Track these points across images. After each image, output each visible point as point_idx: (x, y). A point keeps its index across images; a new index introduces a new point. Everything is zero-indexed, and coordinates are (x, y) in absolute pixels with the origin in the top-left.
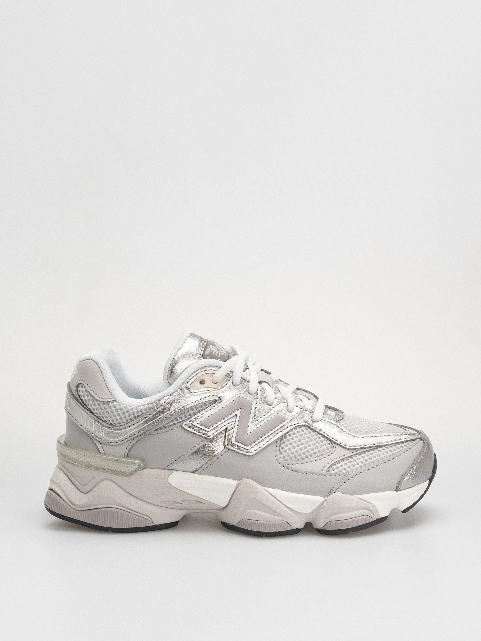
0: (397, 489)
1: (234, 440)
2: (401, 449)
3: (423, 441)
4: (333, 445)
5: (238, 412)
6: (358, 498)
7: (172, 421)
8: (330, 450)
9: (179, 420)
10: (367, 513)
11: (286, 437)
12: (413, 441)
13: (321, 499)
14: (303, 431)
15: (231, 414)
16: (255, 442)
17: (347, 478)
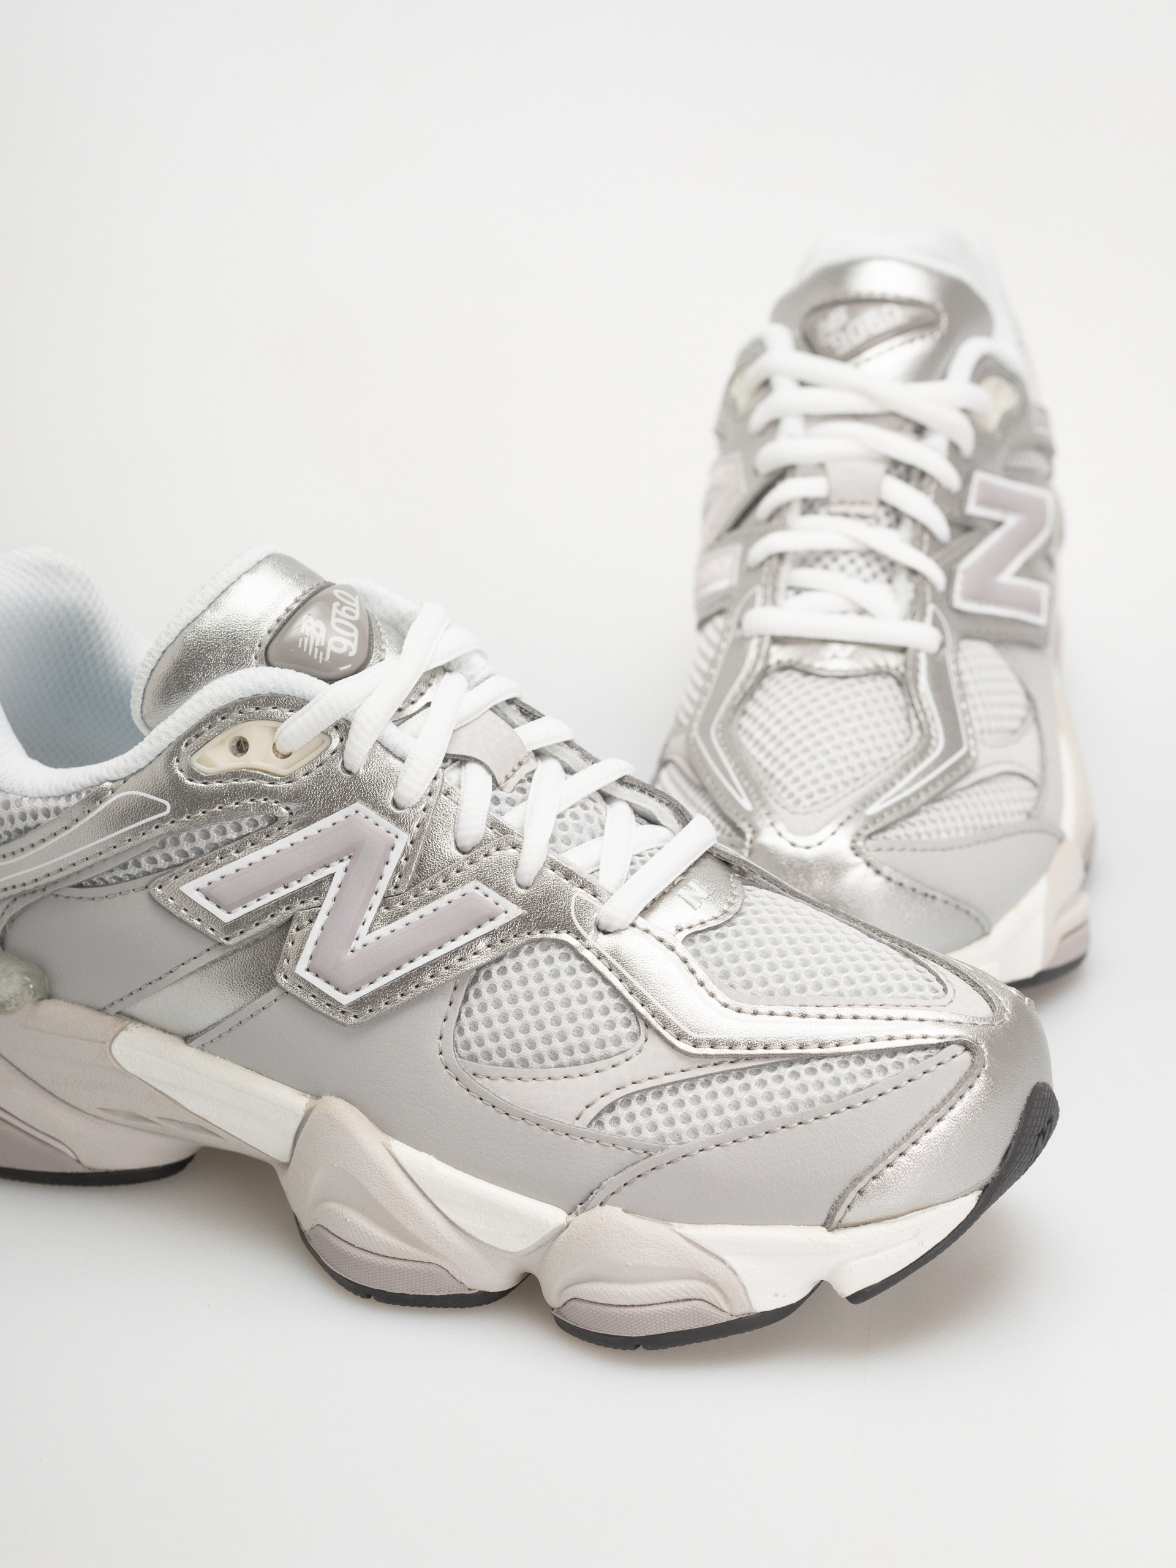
0: (829, 1224)
1: (306, 967)
2: (877, 1077)
3: (973, 1054)
4: (640, 1029)
5: (338, 868)
6: (681, 1235)
7: (125, 866)
8: (626, 1044)
9: (146, 866)
10: (704, 1293)
11: (488, 975)
12: (937, 1048)
13: (555, 1216)
14: (550, 960)
15: (312, 873)
16: (372, 983)
17: (651, 1162)
